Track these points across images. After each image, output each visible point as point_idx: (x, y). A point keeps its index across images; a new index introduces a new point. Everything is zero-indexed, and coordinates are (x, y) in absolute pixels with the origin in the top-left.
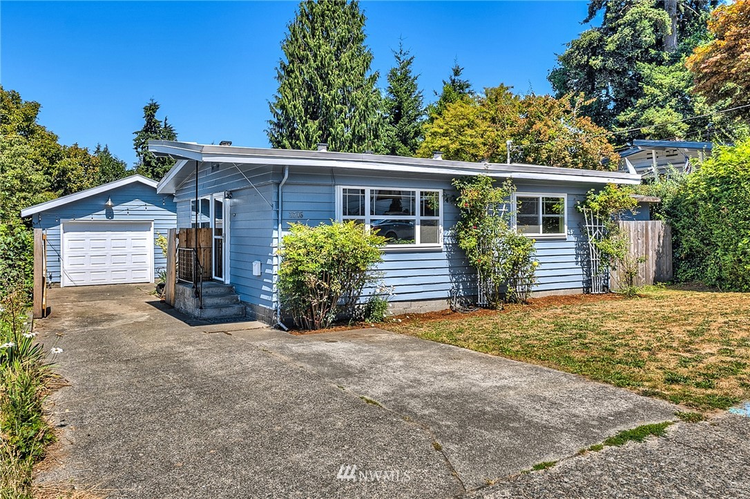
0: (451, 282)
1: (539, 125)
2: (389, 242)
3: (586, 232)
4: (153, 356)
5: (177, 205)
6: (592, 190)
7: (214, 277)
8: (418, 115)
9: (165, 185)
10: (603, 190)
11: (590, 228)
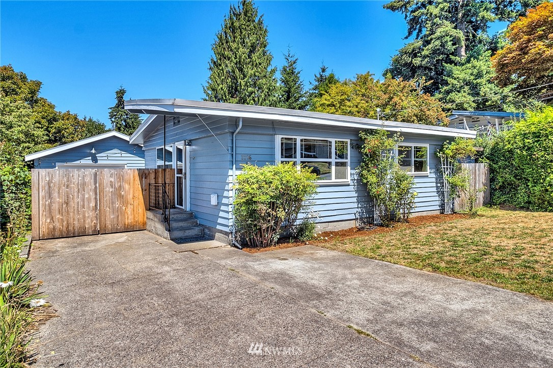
0: (358, 208)
1: (396, 99)
2: (318, 179)
3: (442, 171)
4: (135, 278)
5: (145, 152)
6: (447, 141)
7: (176, 206)
8: (300, 97)
9: (136, 138)
10: (454, 141)
11: (444, 168)
